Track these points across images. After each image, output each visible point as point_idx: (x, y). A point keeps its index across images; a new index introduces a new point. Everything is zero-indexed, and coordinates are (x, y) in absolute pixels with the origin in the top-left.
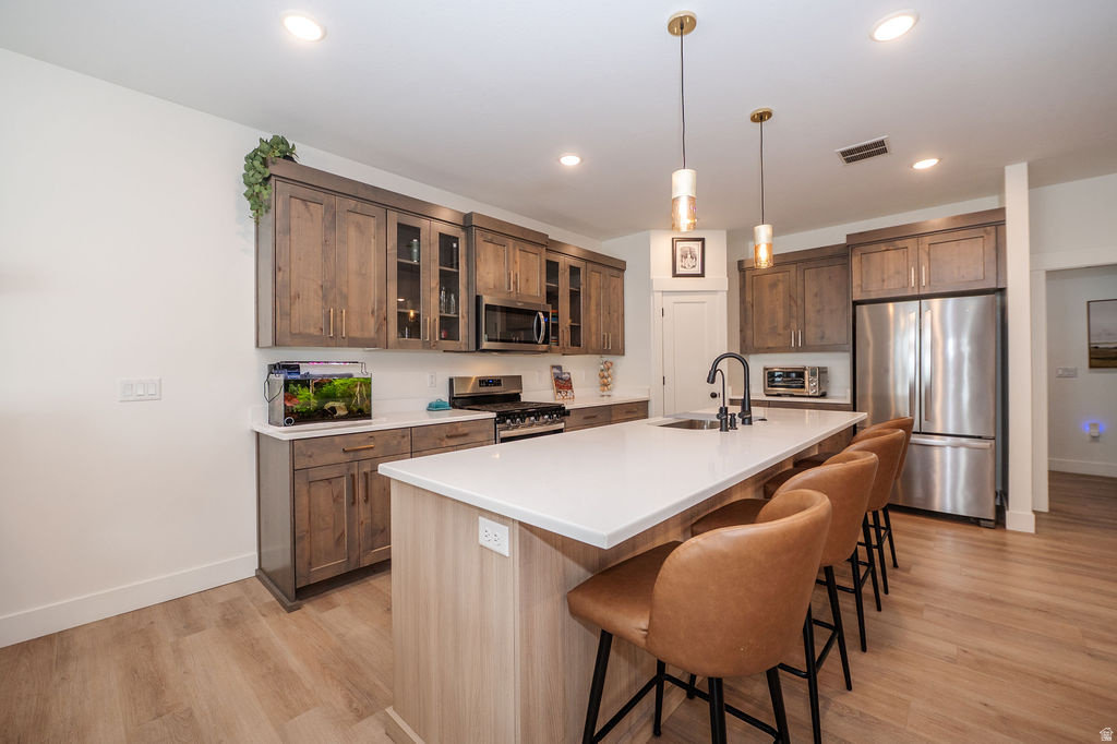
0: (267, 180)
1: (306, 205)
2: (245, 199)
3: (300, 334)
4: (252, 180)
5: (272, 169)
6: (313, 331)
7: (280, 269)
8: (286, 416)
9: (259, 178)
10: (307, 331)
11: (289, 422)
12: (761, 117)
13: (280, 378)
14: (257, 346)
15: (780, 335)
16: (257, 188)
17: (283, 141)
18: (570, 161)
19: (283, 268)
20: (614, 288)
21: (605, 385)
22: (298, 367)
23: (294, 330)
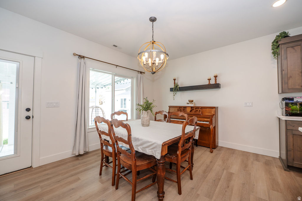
0: (279, 46)
1: (294, 48)
2: (272, 54)
3: (292, 88)
4: (273, 48)
5: (280, 43)
7: (283, 70)
8: (286, 113)
9: (276, 47)
10: (295, 87)
11: (287, 115)
13: (284, 102)
14: (279, 93)
16: (275, 50)
17: (285, 33)
19: (284, 70)
22: (293, 99)
23: (289, 88)
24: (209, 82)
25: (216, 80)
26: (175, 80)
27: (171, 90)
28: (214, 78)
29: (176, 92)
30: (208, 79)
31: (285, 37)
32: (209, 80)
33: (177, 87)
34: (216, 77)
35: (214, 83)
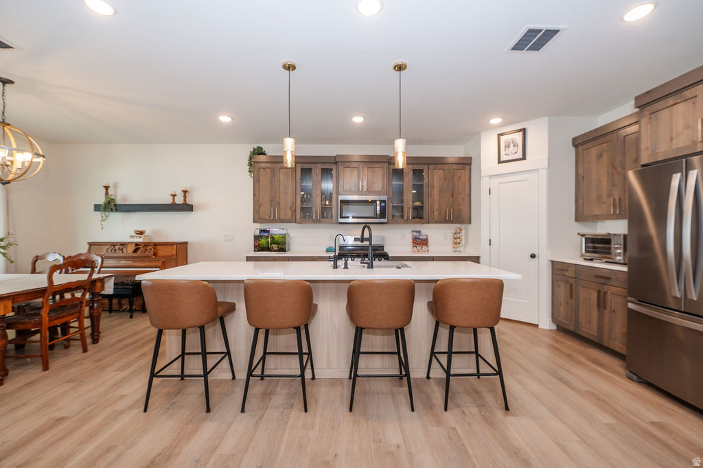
1: (265, 170)
5: (253, 160)
6: (267, 217)
8: (254, 249)
10: (265, 217)
11: (255, 251)
12: (400, 68)
15: (604, 203)
16: (251, 167)
17: (261, 148)
18: (358, 120)
19: (256, 195)
20: (459, 178)
21: (455, 243)
23: (261, 217)
24: (174, 199)
25: (185, 197)
26: (107, 188)
27: (97, 208)
28: (183, 194)
29: (107, 213)
30: (171, 195)
31: (259, 154)
32: (174, 196)
33: (109, 203)
34: (185, 192)
35: (181, 203)
